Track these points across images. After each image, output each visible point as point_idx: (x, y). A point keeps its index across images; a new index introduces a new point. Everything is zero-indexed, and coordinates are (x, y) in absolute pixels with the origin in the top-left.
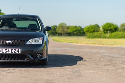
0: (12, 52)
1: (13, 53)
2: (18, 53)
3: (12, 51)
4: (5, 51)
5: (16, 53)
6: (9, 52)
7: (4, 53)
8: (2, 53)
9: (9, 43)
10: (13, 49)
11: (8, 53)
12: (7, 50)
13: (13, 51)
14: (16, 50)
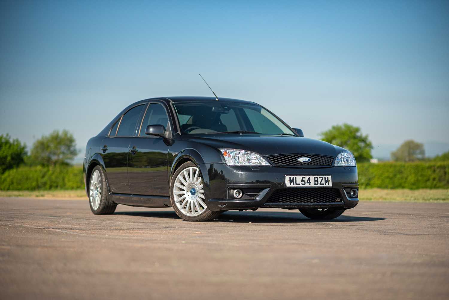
0: (315, 184)
1: (319, 185)
2: (327, 185)
3: (315, 181)
4: (302, 181)
5: (324, 185)
6: (310, 183)
7: (301, 185)
8: (295, 185)
9: (304, 163)
10: (318, 177)
11: (307, 185)
12: (306, 179)
13: (317, 181)
14: (322, 178)
